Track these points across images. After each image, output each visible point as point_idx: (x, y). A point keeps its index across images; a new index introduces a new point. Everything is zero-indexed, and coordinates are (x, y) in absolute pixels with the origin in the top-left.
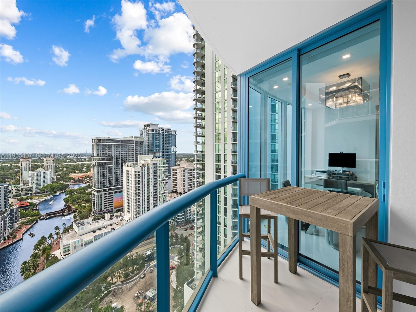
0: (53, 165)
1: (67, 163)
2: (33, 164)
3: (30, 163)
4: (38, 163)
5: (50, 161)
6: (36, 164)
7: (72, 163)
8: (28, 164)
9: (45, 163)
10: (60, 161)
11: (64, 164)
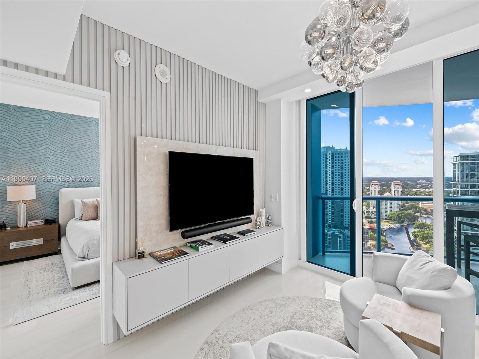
0: (400, 190)
1: (417, 189)
2: (381, 188)
3: (378, 187)
4: (386, 188)
5: (398, 186)
6: (384, 189)
7: (424, 190)
8: (377, 188)
9: (392, 188)
10: (408, 186)
11: (414, 190)
